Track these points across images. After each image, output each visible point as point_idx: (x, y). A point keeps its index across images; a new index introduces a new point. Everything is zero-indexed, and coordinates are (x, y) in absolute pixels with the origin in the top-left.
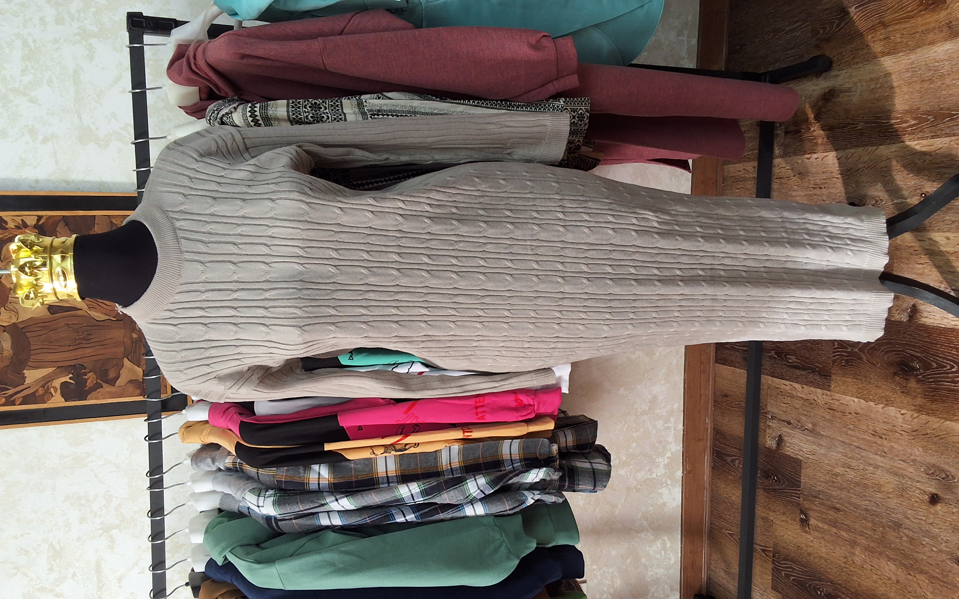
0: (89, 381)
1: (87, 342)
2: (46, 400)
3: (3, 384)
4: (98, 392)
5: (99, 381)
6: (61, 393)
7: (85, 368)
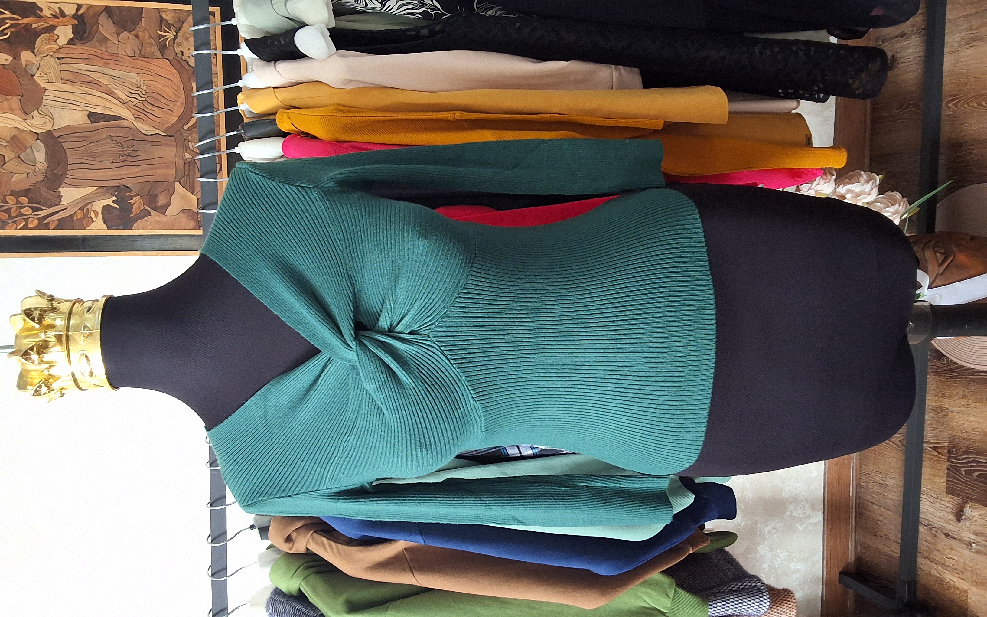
0: (135, 207)
1: (133, 159)
2: (86, 226)
3: (36, 204)
4: (145, 221)
5: (146, 208)
6: (103, 218)
7: (131, 191)
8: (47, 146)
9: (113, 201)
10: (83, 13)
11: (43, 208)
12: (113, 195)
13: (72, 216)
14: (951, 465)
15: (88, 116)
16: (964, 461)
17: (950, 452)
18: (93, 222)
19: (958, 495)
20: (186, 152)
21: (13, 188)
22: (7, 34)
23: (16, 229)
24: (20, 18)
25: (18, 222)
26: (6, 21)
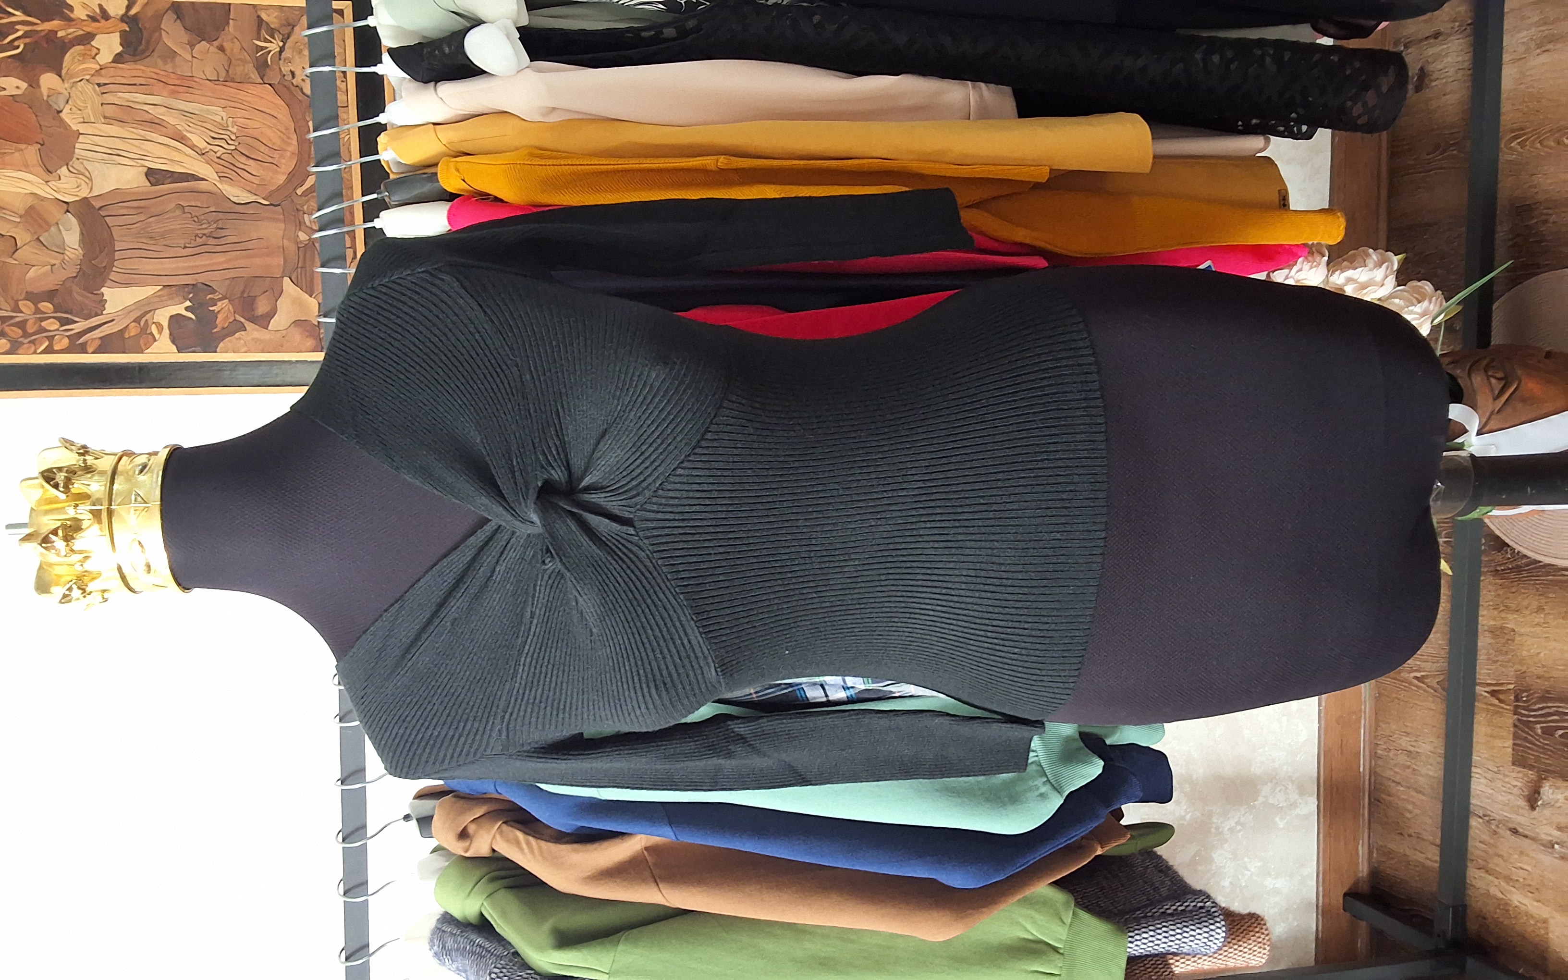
0: (220, 317)
1: (217, 242)
2: (143, 347)
3: (65, 312)
4: (237, 339)
5: (239, 318)
6: (171, 334)
7: (214, 292)
8: (82, 223)
9: (187, 309)
10: (136, 14)
11: (77, 319)
12: (186, 299)
13: (122, 331)
14: (1519, 720)
15: (146, 174)
16: (1540, 712)
17: (1517, 699)
18: (155, 340)
19: (1531, 767)
20: (300, 230)
21: (29, 289)
22: (18, 47)
23: (35, 353)
24: (39, 22)
25: (37, 342)
26: (17, 27)
